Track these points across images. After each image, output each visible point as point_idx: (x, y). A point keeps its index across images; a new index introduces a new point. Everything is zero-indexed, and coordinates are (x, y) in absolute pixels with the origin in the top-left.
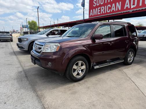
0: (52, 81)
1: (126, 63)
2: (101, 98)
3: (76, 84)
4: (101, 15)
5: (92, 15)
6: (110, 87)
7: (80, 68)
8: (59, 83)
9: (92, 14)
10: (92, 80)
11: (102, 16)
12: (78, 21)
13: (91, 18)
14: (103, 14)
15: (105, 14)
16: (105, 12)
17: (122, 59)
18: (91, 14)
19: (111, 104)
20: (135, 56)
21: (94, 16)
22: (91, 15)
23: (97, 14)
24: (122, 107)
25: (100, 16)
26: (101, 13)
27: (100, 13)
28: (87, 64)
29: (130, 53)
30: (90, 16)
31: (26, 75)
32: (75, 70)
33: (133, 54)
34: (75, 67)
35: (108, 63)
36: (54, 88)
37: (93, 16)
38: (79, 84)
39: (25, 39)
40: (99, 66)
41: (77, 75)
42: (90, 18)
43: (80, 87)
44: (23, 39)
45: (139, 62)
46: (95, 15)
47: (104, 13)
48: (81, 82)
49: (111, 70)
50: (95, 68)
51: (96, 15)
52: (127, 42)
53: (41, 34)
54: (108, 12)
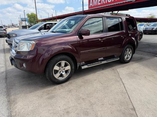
1: (122, 62)
2: (79, 104)
3: (57, 87)
6: (95, 90)
7: (63, 68)
9: (92, 4)
10: (78, 82)
11: (102, 6)
13: (91, 9)
15: (106, 4)
16: (106, 2)
17: (117, 57)
18: (90, 4)
19: (88, 111)
20: (133, 53)
22: (91, 5)
23: (97, 5)
24: (99, 115)
25: (100, 7)
26: (102, 3)
27: (100, 4)
28: (73, 64)
29: (128, 49)
31: (6, 76)
32: (56, 72)
33: (131, 51)
34: (56, 68)
35: (100, 62)
36: (31, 92)
37: (93, 7)
38: (62, 86)
39: (14, 35)
40: (88, 66)
41: (59, 77)
42: (89, 9)
43: (62, 90)
44: (12, 35)
45: (139, 60)
46: (95, 5)
47: (104, 3)
48: (64, 84)
49: (103, 69)
50: (82, 68)
52: (123, 37)
53: (32, 29)
54: (109, 1)
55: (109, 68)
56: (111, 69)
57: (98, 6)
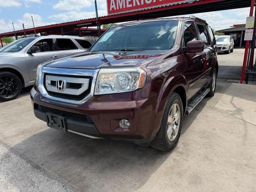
0: (118, 164)
4: (133, 8)
5: (115, 9)
8: (141, 164)
9: (114, 6)
12: (85, 21)
13: (113, 14)
14: (137, 7)
15: (141, 6)
16: (142, 3)
18: (111, 7)
21: (120, 10)
22: (113, 8)
23: (124, 7)
25: (132, 11)
26: (134, 5)
27: (131, 5)
30: (111, 10)
33: (215, 77)
37: (117, 11)
40: (192, 107)
42: (110, 15)
43: (191, 160)
46: (121, 8)
47: (139, 4)
50: (189, 112)
51: (123, 9)
54: (147, 2)
55: (203, 107)
56: (205, 107)
57: (127, 9)
